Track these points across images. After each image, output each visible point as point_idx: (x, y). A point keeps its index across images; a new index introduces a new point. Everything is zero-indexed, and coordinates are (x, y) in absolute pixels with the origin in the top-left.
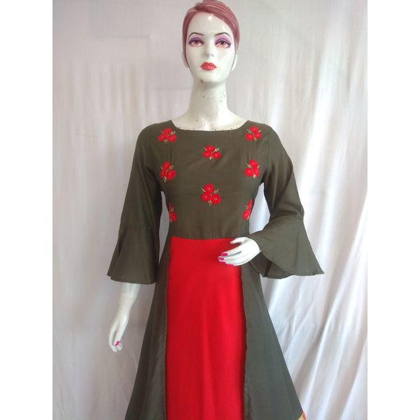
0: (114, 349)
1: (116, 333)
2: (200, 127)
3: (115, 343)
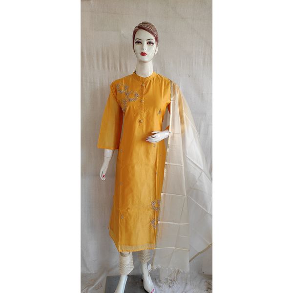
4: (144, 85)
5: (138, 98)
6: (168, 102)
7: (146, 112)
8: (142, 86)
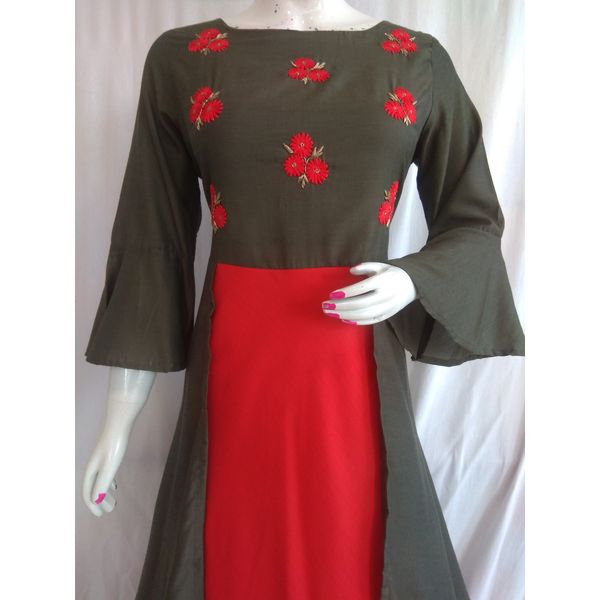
0: (95, 509)
1: (97, 475)
2: (282, 23)
3: (96, 497)
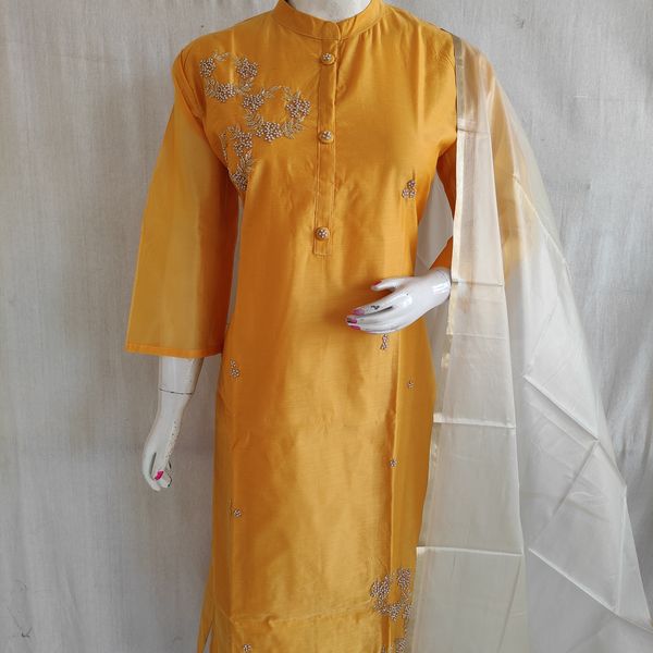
4: (332, 59)
5: (307, 122)
6: (447, 137)
7: (344, 191)
8: (322, 62)
